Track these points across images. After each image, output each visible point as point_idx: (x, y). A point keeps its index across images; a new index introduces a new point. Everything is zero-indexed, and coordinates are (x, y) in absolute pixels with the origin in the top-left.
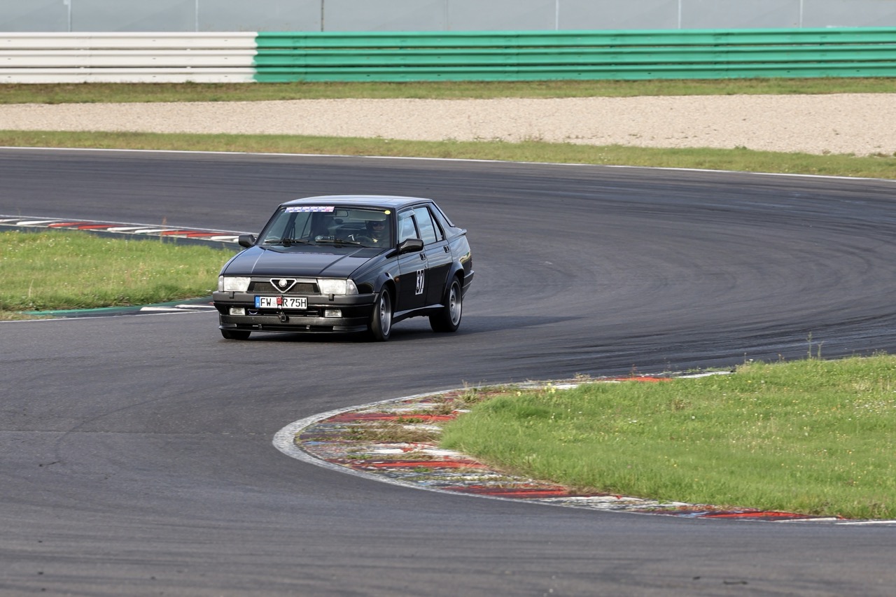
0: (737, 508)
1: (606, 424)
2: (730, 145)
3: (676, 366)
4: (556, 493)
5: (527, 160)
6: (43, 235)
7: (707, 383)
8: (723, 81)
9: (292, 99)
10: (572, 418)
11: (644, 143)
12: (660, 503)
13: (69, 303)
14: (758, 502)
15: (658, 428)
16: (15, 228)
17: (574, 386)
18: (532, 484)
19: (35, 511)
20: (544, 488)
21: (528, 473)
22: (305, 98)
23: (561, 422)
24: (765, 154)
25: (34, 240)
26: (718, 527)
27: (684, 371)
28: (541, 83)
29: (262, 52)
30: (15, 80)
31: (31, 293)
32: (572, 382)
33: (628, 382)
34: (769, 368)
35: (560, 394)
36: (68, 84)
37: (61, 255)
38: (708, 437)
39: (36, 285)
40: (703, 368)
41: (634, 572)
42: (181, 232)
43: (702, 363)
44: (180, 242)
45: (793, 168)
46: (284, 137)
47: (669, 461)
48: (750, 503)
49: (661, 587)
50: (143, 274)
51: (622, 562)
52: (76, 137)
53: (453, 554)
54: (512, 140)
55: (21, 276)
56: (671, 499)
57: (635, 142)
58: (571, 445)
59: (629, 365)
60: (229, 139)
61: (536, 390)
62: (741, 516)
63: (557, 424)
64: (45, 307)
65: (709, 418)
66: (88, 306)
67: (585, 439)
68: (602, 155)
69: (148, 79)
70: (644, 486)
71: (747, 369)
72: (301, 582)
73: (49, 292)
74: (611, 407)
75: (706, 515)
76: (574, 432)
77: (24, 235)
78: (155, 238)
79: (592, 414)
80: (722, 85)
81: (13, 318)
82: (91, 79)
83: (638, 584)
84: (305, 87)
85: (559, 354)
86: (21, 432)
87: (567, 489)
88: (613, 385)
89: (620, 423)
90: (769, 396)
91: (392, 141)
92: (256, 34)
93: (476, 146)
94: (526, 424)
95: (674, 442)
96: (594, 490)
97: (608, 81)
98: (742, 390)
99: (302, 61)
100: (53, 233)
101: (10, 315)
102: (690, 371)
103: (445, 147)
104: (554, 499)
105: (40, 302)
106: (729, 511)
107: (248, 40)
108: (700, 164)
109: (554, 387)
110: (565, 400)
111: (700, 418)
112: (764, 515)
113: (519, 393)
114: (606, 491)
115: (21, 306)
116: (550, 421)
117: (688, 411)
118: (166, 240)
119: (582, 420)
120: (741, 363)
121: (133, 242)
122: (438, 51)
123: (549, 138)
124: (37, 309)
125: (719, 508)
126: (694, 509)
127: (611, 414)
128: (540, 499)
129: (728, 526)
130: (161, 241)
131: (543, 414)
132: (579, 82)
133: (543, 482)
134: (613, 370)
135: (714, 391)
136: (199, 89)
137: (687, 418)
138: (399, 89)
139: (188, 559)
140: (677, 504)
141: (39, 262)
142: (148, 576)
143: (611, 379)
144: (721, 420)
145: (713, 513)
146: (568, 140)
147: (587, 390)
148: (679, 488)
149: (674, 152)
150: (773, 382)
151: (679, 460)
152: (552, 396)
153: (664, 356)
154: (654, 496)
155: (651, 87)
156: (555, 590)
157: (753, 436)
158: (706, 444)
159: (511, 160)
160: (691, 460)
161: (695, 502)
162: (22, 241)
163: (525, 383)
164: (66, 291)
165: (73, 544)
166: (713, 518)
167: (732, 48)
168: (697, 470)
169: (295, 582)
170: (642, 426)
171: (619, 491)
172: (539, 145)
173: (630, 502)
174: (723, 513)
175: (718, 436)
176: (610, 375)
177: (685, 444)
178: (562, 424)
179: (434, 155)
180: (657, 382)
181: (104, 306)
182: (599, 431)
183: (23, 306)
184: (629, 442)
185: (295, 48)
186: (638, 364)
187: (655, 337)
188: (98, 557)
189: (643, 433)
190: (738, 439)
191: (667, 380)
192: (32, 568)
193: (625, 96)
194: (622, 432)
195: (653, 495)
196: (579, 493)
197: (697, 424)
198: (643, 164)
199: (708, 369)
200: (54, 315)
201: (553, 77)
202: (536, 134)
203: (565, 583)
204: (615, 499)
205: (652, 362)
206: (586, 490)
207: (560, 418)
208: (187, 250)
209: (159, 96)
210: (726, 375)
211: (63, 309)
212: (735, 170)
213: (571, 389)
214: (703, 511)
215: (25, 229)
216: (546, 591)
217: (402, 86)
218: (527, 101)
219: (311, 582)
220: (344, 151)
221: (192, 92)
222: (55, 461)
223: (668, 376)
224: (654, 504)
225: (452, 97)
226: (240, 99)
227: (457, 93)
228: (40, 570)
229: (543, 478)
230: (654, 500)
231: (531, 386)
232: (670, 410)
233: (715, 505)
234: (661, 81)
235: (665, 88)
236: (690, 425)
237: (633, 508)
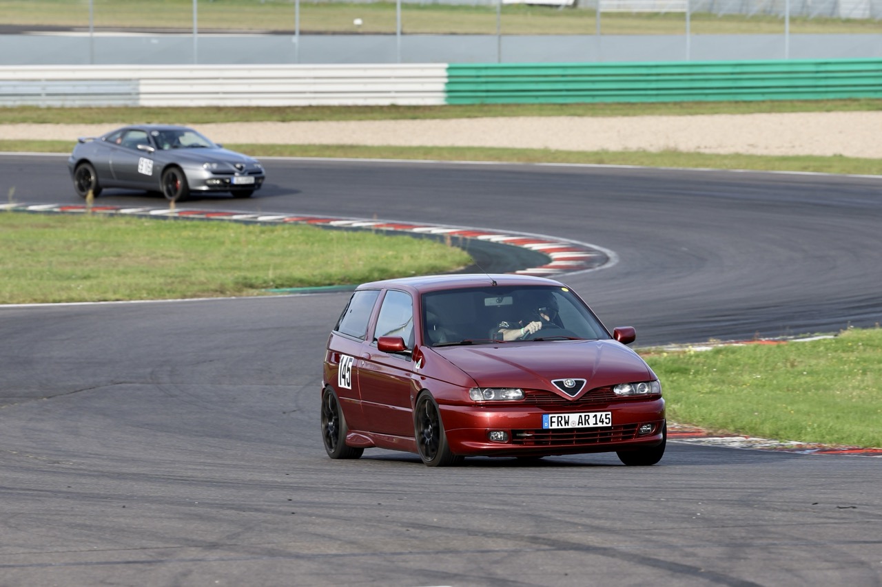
0: (843, 446)
1: (735, 379)
2: (829, 152)
3: (792, 331)
4: (696, 434)
5: (665, 166)
6: (279, 227)
7: (815, 345)
8: (821, 101)
9: (476, 117)
10: (707, 374)
11: (760, 151)
12: (781, 442)
13: (302, 282)
14: (859, 441)
15: (778, 382)
16: (257, 222)
17: (709, 348)
18: (677, 427)
19: (281, 450)
20: (686, 430)
21: (673, 418)
22: (487, 116)
23: (699, 378)
24: (857, 160)
25: (272, 231)
26: (829, 462)
27: (797, 335)
28: (675, 103)
29: (452, 80)
30: (254, 103)
31: (271, 275)
32: (707, 345)
33: (752, 344)
34: (867, 333)
35: (697, 355)
36: (297, 107)
37: (294, 244)
38: (817, 389)
39: (275, 268)
40: (812, 333)
41: (764, 499)
42: (389, 225)
43: (811, 329)
44: (388, 233)
46: (470, 149)
47: (786, 408)
48: (853, 443)
49: (787, 511)
50: (360, 259)
51: (755, 491)
52: (304, 149)
53: (618, 485)
54: (653, 150)
55: (263, 261)
56: (789, 439)
57: (752, 151)
58: (707, 396)
59: (752, 331)
60: (427, 151)
61: (678, 352)
62: (846, 452)
63: (695, 379)
64: (282, 286)
65: (817, 373)
66: (317, 284)
67: (720, 390)
68: (726, 162)
69: (361, 102)
70: (767, 428)
71: (849, 334)
72: (498, 507)
73: (285, 273)
74: (739, 365)
75: (818, 451)
76: (710, 385)
77: (264, 228)
78: (368, 229)
79: (722, 371)
80: (822, 105)
81: (258, 295)
82: (314, 103)
83: (768, 508)
84: (486, 108)
85: (695, 322)
86: (267, 387)
87: (705, 431)
88: (740, 348)
89: (746, 378)
90: (866, 355)
91: (557, 152)
92: (446, 65)
93: (624, 155)
94: (671, 379)
95: (790, 393)
96: (727, 431)
97: (730, 102)
98: (844, 351)
99: (484, 87)
100: (287, 226)
101: (255, 292)
102: (801, 336)
103: (600, 156)
104: (695, 440)
105: (279, 282)
106: (836, 448)
107: (439, 70)
108: (805, 169)
109: (693, 349)
110: (702, 359)
111: (810, 373)
112: (864, 451)
113: (665, 354)
114: (737, 432)
115: (264, 285)
116: (690, 377)
117: (800, 368)
118: (378, 231)
119: (717, 376)
120: (845, 329)
121: (351, 233)
122: (593, 78)
123: (683, 147)
124: (277, 287)
125: (827, 445)
126: (808, 447)
127: (739, 370)
128: (684, 439)
129: (837, 461)
130: (373, 232)
131: (684, 371)
132: (707, 103)
133: (686, 426)
134: (739, 335)
135: (822, 352)
136: (401, 110)
137: (801, 373)
138: (562, 109)
139: (406, 489)
140: (794, 443)
141: (277, 249)
142: (375, 503)
143: (737, 343)
144: (827, 375)
145: (823, 450)
146: (698, 150)
147: (718, 352)
148: (799, 431)
149: (784, 159)
150: (869, 344)
151: (795, 407)
152: (691, 356)
153: (780, 324)
154: (775, 437)
155: (764, 106)
156: (702, 514)
157: (854, 388)
158: (816, 394)
159: (652, 166)
160: (804, 407)
161: (807, 441)
162: (262, 232)
163: (669, 346)
164: (299, 273)
165: (313, 476)
166: (824, 454)
167: (829, 75)
168: (809, 415)
169: (493, 507)
170: (764, 380)
171: (747, 433)
172: (674, 154)
173: (756, 441)
174: (831, 450)
175: (826, 388)
176: (738, 340)
177: (798, 395)
178: (699, 379)
179: (590, 162)
180: (775, 344)
181: (330, 285)
182: (729, 384)
183: (266, 285)
184: (753, 393)
185: (478, 77)
186: (761, 330)
187: (773, 308)
188: (334, 486)
189: (764, 386)
190: (842, 390)
191: (782, 343)
192: (282, 495)
193: (743, 113)
195: (775, 435)
196: (715, 434)
197: (808, 379)
198: (759, 169)
199: (816, 334)
200: (290, 292)
201: (685, 98)
202: (672, 145)
203: (710, 508)
204: (744, 439)
205: (771, 329)
206: (720, 432)
207: (698, 374)
208: (394, 239)
209: (370, 115)
210: (830, 339)
211: (298, 287)
212: (834, 173)
213: (706, 351)
214: (815, 449)
215: (264, 223)
216: (695, 514)
217: (564, 107)
218: (664, 118)
219: (506, 508)
220: (519, 160)
221: (395, 112)
222: (295, 409)
223: (784, 340)
224: (775, 443)
225: (604, 115)
226: (434, 118)
227: (608, 112)
228: (289, 497)
229: (685, 423)
230: (776, 439)
231: (673, 348)
232: (786, 367)
233: (825, 444)
234: (772, 101)
235: (776, 107)
236: (803, 379)
237: (758, 447)
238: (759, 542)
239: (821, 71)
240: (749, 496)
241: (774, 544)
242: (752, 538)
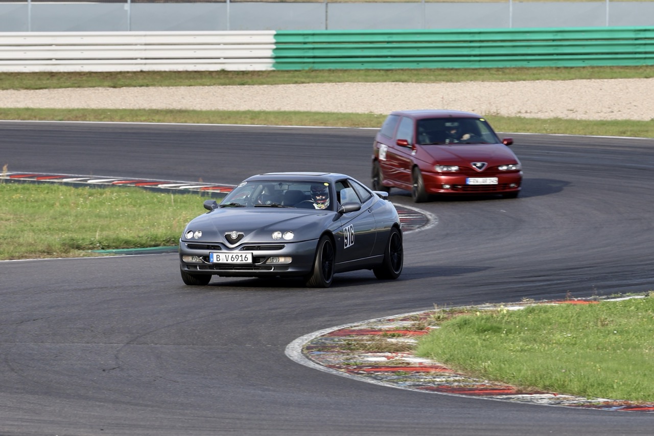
0: (649, 403)
1: (547, 337)
2: (647, 118)
3: (603, 291)
4: (506, 391)
6: (108, 190)
7: (626, 305)
8: (641, 67)
9: (303, 83)
10: (520, 333)
11: (579, 116)
12: (588, 399)
15: (588, 341)
16: (86, 185)
17: (521, 308)
18: (487, 385)
20: (497, 387)
21: (484, 376)
22: (313, 82)
23: (511, 336)
25: (101, 194)
26: (634, 418)
27: (608, 295)
28: (498, 69)
29: (279, 46)
30: (86, 69)
31: (98, 236)
32: (520, 305)
33: (564, 304)
35: (510, 314)
38: (626, 347)
39: (102, 230)
40: (624, 293)
43: (623, 289)
46: (296, 113)
47: (595, 366)
55: (90, 222)
56: (596, 396)
57: (572, 116)
58: (518, 354)
59: (565, 291)
60: (254, 115)
61: (492, 311)
62: (651, 409)
63: (508, 337)
64: (109, 247)
65: (628, 332)
66: (143, 246)
67: (530, 349)
68: (546, 126)
70: (575, 386)
73: (112, 235)
74: (551, 324)
75: (624, 408)
76: (521, 343)
77: (93, 190)
78: (195, 192)
79: (534, 329)
80: (641, 71)
81: (84, 255)
84: (313, 74)
85: (509, 282)
86: (89, 345)
87: (515, 388)
88: (553, 307)
89: (557, 337)
91: (381, 116)
92: (274, 32)
94: (483, 337)
95: (600, 351)
96: (536, 389)
97: (551, 68)
99: (310, 53)
100: (116, 188)
101: (82, 253)
102: (613, 295)
104: (504, 396)
105: (105, 243)
106: (642, 405)
107: (267, 37)
108: (623, 133)
109: (506, 308)
110: (514, 318)
111: (621, 332)
113: (479, 314)
114: (546, 389)
115: (91, 246)
116: (503, 335)
117: (611, 327)
118: (204, 194)
119: (528, 335)
121: (177, 195)
122: (417, 44)
123: (504, 113)
124: (103, 249)
125: (634, 403)
126: (614, 403)
127: (550, 329)
128: (493, 396)
129: (641, 418)
130: (199, 195)
131: (497, 330)
132: (528, 69)
133: (496, 383)
134: (552, 295)
135: (632, 311)
136: (230, 75)
137: (610, 332)
138: (387, 75)
140: (601, 400)
143: (550, 302)
144: (637, 334)
145: (629, 407)
146: (519, 115)
147: (531, 311)
148: (604, 387)
149: (603, 123)
151: (603, 365)
152: (504, 316)
153: (593, 284)
155: (585, 72)
158: (625, 352)
160: (613, 365)
161: (616, 397)
162: (92, 195)
163: (483, 305)
165: (127, 431)
166: (629, 411)
167: (648, 41)
168: (617, 373)
170: (575, 339)
171: (556, 390)
172: (495, 118)
173: (565, 398)
174: (637, 407)
175: (635, 347)
176: (550, 299)
177: (608, 354)
178: (512, 338)
180: (587, 304)
182: (541, 343)
184: (564, 352)
185: (305, 43)
186: (572, 290)
187: (586, 269)
189: (575, 344)
190: (650, 348)
191: (594, 303)
193: (564, 79)
194: (559, 343)
195: (582, 393)
196: (524, 391)
197: (618, 337)
198: (578, 133)
199: (628, 294)
200: (116, 253)
201: (508, 65)
202: (494, 110)
204: (552, 396)
205: (584, 289)
206: (530, 389)
207: (511, 333)
210: (641, 299)
211: (124, 248)
213: (519, 310)
214: (621, 406)
217: (389, 73)
218: (487, 84)
220: (344, 124)
221: (225, 77)
222: (115, 367)
223: (595, 300)
224: (582, 400)
225: (428, 81)
226: (262, 84)
227: (432, 77)
229: (496, 380)
230: (583, 396)
231: (487, 307)
232: (597, 326)
233: (632, 401)
234: (592, 67)
235: (596, 73)
236: (613, 338)
237: (566, 403)
239: (640, 38)
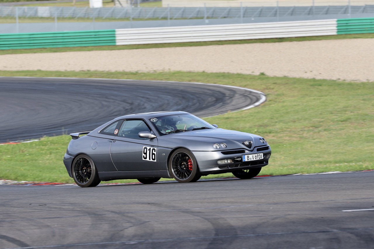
0: (43, 182)
2: (35, 69)
3: (22, 138)
7: (31, 143)
11: (8, 69)
12: (18, 182)
14: (49, 180)
15: (17, 158)
24: (47, 71)
27: (24, 140)
33: (7, 144)
34: (51, 138)
38: (32, 160)
40: (30, 139)
41: (11, 203)
43: (30, 137)
45: (56, 76)
47: (21, 168)
48: (47, 180)
56: (21, 180)
57: (5, 69)
59: (6, 139)
62: (43, 184)
65: (33, 154)
70: (13, 176)
71: (44, 139)
74: (1, 152)
75: (32, 185)
83: (12, 207)
89: (4, 157)
90: (51, 147)
95: (22, 162)
98: (43, 146)
102: (26, 140)
106: (40, 183)
108: (26, 75)
111: (30, 155)
112: (50, 184)
114: (1, 178)
117: (26, 152)
120: (42, 137)
125: (36, 182)
126: (29, 183)
129: (40, 188)
135: (34, 146)
137: (25, 155)
140: (23, 182)
144: (36, 155)
145: (35, 184)
148: (24, 177)
150: (52, 143)
151: (24, 168)
153: (17, 136)
157: (47, 160)
158: (32, 163)
160: (28, 168)
161: (29, 181)
166: (35, 186)
167: (34, 39)
168: (29, 171)
170: (11, 158)
171: (5, 179)
173: (9, 182)
174: (38, 184)
175: (36, 160)
177: (25, 163)
180: (15, 144)
184: (7, 163)
186: (9, 139)
189: (12, 160)
190: (42, 161)
191: (18, 143)
193: (1, 54)
194: (5, 160)
195: (16, 179)
197: (29, 157)
198: (8, 76)
204: (4, 181)
205: (14, 138)
210: (37, 141)
212: (37, 77)
223: (19, 142)
224: (16, 182)
232: (20, 152)
234: (13, 50)
235: (14, 52)
236: (27, 157)
237: (9, 183)
238: (8, 220)
239: (31, 37)
240: (5, 202)
241: (14, 220)
242: (5, 219)
